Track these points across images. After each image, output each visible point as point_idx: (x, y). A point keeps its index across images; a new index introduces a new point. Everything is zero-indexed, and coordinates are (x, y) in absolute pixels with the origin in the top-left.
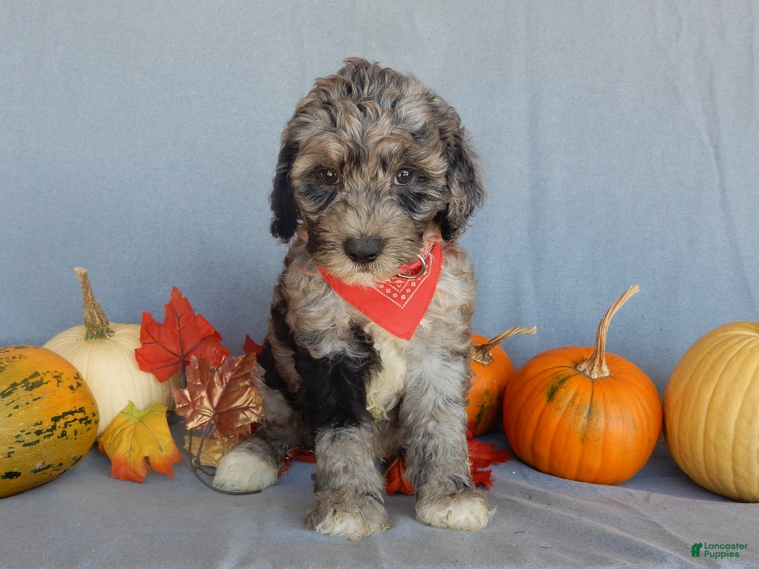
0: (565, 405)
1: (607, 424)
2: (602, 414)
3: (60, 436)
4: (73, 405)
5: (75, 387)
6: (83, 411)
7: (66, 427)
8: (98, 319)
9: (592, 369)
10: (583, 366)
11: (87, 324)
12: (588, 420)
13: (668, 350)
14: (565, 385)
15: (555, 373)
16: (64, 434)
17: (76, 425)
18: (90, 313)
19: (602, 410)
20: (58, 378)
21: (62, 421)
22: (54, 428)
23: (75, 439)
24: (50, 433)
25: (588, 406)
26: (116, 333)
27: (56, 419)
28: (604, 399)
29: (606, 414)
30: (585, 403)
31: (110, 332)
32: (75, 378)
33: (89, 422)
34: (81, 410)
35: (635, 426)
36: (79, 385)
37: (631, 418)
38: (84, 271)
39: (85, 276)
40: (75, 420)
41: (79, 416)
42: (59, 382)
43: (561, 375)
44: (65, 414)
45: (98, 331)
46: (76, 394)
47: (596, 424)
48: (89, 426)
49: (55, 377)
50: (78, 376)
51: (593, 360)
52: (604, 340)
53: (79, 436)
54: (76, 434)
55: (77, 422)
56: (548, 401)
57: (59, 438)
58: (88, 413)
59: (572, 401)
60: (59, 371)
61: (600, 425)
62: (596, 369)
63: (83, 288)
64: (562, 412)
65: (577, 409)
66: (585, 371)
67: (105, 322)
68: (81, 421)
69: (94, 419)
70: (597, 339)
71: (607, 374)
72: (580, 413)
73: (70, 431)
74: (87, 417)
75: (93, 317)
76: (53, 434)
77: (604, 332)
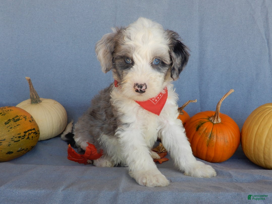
0: (202, 133)
1: (216, 140)
2: (215, 137)
3: (27, 138)
4: (31, 128)
5: (31, 121)
6: (35, 130)
7: (29, 135)
8: (35, 96)
9: (214, 120)
10: (211, 119)
11: (31, 98)
12: (210, 138)
13: (247, 114)
14: (203, 125)
15: (200, 121)
16: (28, 138)
17: (32, 135)
18: (32, 94)
19: (215, 135)
20: (25, 117)
21: (27, 133)
22: (25, 135)
23: (32, 140)
24: (24, 137)
25: (210, 134)
26: (42, 102)
27: (25, 132)
28: (216, 131)
29: (217, 137)
30: (209, 132)
31: (40, 101)
32: (31, 118)
33: (36, 134)
34: (34, 129)
35: (227, 142)
36: (33, 120)
37: (226, 138)
38: (29, 78)
39: (30, 80)
40: (32, 133)
41: (33, 131)
42: (25, 119)
43: (202, 122)
44: (28, 131)
45: (35, 101)
46: (32, 123)
47: (212, 140)
48: (37, 135)
49: (24, 117)
50: (32, 117)
51: (215, 116)
52: (219, 109)
53: (33, 139)
54: (32, 138)
55: (33, 133)
56: (196, 131)
57: (27, 139)
58: (36, 130)
59: (205, 131)
60: (25, 115)
61: (214, 141)
62: (216, 120)
63: (29, 84)
64: (201, 135)
65: (206, 134)
66: (211, 120)
67: (38, 97)
68: (34, 133)
69: (38, 133)
70: (217, 109)
71: (220, 122)
72: (207, 136)
73: (30, 136)
74: (36, 132)
75: (33, 95)
76: (24, 138)
77: (219, 106)
